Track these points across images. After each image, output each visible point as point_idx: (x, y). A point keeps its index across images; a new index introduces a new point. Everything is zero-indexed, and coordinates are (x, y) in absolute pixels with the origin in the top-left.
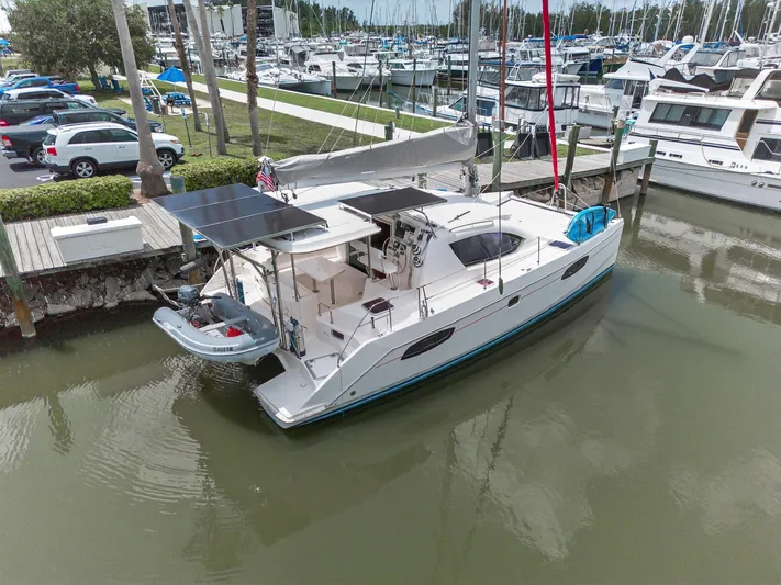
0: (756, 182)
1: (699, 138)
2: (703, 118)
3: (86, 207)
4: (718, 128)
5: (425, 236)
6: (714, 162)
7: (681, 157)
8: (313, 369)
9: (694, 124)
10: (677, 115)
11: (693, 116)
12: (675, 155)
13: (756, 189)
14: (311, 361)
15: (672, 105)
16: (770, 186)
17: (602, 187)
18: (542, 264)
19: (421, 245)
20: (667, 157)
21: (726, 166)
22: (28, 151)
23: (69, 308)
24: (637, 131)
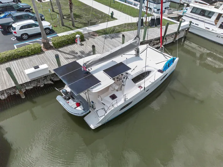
0: (218, 36)
1: (204, 20)
2: (206, 14)
3: (29, 54)
4: (210, 17)
5: (125, 78)
6: (207, 28)
7: (198, 25)
8: (98, 114)
9: (204, 15)
10: (199, 12)
11: (203, 13)
12: (196, 24)
13: (218, 38)
14: (97, 111)
15: (198, 9)
16: (222, 37)
17: (174, 37)
18: (155, 80)
19: (125, 80)
20: (194, 25)
21: (210, 30)
22: (7, 29)
23: (31, 87)
24: (186, 15)
